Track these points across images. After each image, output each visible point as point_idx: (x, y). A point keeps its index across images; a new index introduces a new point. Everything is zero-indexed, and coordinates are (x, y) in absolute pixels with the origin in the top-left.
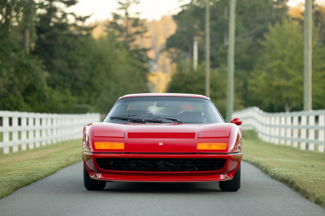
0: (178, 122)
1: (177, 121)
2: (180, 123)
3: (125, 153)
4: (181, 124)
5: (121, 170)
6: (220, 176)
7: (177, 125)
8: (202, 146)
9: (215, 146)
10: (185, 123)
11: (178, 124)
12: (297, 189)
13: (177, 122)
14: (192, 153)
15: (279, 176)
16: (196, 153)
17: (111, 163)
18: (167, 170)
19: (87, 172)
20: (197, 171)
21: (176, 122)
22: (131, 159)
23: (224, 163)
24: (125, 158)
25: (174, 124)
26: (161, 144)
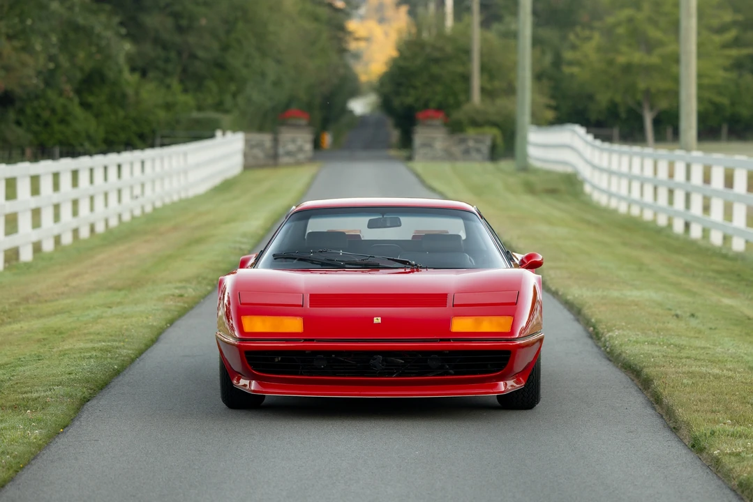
0: (413, 265)
1: (410, 264)
2: (415, 268)
3: (306, 340)
4: (418, 271)
5: (297, 374)
6: (497, 385)
7: (409, 272)
8: (461, 325)
9: (489, 325)
10: (426, 268)
11: (413, 272)
12: (656, 401)
13: (410, 266)
14: (442, 340)
15: (620, 354)
16: (449, 340)
17: (277, 360)
18: (390, 374)
19: (228, 374)
20: (451, 374)
21: (407, 266)
22: (315, 353)
23: (507, 359)
24: (304, 351)
25: (403, 270)
26: (377, 320)
